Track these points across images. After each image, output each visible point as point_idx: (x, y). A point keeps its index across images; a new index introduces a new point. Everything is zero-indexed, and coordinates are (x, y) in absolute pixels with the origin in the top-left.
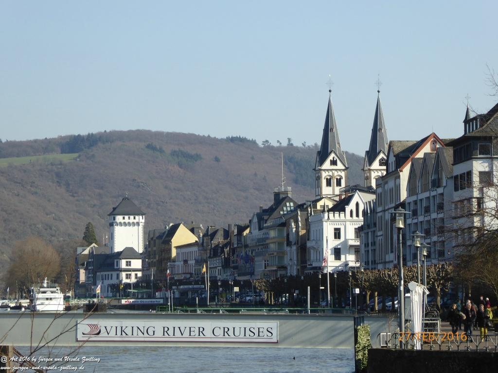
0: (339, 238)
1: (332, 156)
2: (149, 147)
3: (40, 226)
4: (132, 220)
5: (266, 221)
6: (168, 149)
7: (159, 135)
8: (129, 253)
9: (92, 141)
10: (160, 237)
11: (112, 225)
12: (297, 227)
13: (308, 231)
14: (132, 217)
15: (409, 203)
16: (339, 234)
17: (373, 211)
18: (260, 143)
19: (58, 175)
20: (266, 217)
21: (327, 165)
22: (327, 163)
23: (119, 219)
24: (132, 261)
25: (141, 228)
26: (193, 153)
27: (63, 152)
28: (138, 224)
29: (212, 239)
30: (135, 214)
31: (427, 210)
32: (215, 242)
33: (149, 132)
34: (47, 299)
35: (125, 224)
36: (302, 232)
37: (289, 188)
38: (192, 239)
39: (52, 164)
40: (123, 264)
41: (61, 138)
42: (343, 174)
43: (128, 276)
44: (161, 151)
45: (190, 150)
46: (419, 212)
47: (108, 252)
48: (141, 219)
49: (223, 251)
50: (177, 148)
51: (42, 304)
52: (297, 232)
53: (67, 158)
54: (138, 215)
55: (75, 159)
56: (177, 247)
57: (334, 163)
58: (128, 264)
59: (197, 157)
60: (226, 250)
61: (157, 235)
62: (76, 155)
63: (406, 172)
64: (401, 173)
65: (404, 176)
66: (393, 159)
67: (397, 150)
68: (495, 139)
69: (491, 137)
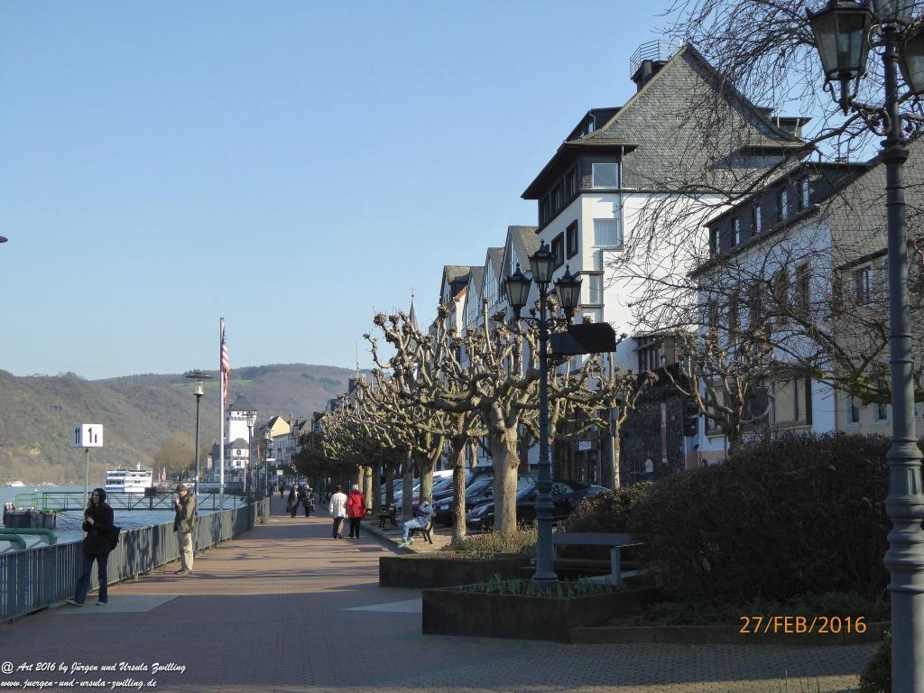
2: (303, 375)
4: (245, 415)
6: (317, 377)
8: (240, 444)
9: (264, 370)
11: (228, 419)
14: (245, 413)
23: (234, 414)
24: (242, 450)
26: (335, 380)
27: (243, 378)
29: (300, 429)
32: (302, 432)
33: (305, 365)
34: (136, 482)
35: (237, 419)
38: (286, 429)
39: (234, 387)
40: (234, 453)
41: (242, 369)
43: (238, 464)
44: (312, 378)
45: (333, 378)
47: (226, 442)
50: (324, 377)
51: (130, 486)
53: (244, 383)
55: (250, 383)
56: (274, 437)
58: (239, 453)
61: (260, 426)
62: (251, 381)
63: (463, 299)
64: (457, 304)
65: (460, 306)
66: (448, 288)
67: (452, 276)
68: (626, 153)
69: (620, 147)
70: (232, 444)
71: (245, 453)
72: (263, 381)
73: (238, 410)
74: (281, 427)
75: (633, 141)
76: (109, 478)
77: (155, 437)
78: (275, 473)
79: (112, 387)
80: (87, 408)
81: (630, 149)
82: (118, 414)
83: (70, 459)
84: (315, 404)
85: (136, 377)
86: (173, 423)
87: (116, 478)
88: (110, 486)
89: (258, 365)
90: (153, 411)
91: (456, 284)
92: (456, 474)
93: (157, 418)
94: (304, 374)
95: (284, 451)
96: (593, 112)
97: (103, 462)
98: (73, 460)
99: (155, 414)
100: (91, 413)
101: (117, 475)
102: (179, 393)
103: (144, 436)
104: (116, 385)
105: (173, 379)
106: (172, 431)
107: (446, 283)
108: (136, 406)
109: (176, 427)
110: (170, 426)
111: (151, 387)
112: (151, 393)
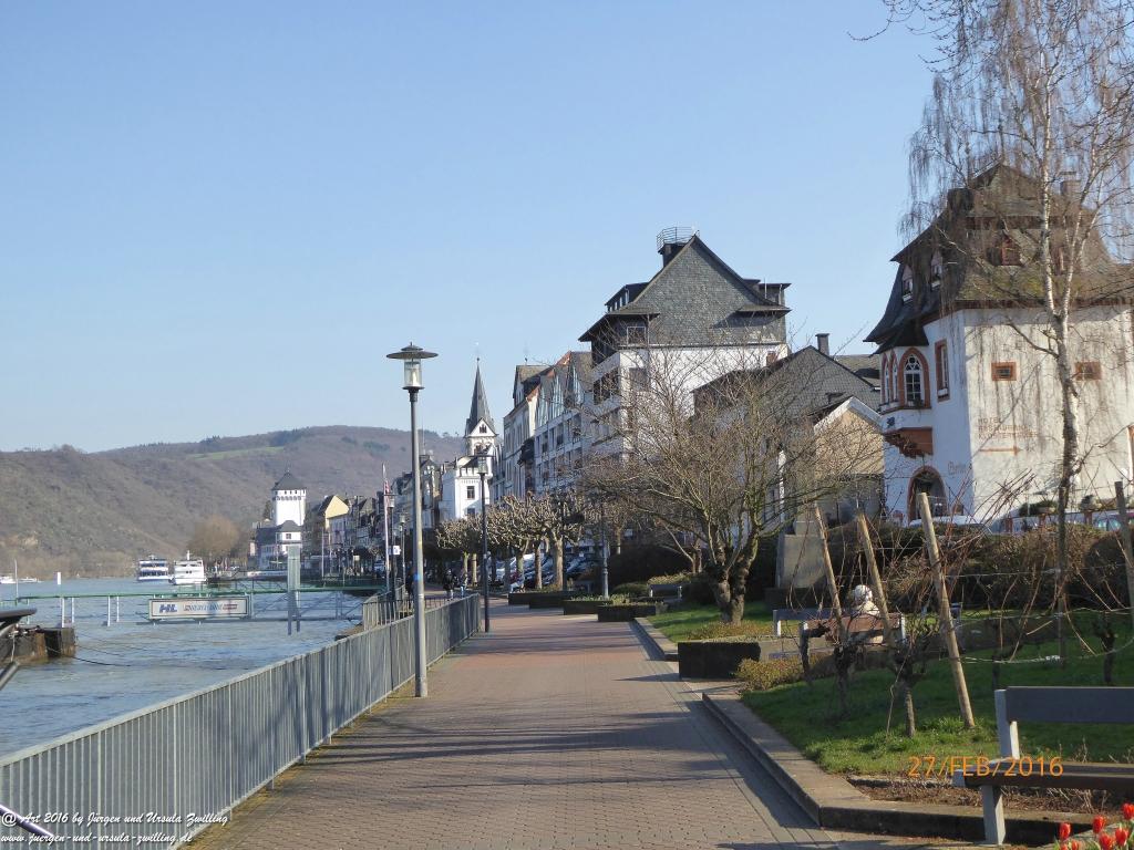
0: (473, 497)
1: (481, 424)
2: (345, 439)
3: (249, 508)
4: (293, 494)
5: (406, 485)
6: (361, 441)
7: (354, 430)
8: (290, 526)
9: (296, 435)
10: (315, 509)
11: (274, 499)
12: (431, 490)
13: (441, 492)
14: (293, 491)
15: (538, 438)
16: (473, 492)
17: (502, 458)
18: (441, 435)
19: (266, 465)
20: (405, 482)
21: (476, 432)
22: (477, 430)
23: (281, 493)
24: (292, 533)
25: (302, 502)
26: (382, 444)
27: (271, 445)
28: (300, 498)
29: (360, 509)
30: (296, 488)
31: (560, 441)
32: (363, 512)
34: (186, 572)
35: (287, 498)
36: (436, 494)
37: (431, 452)
38: (344, 510)
39: (262, 456)
40: (283, 536)
42: (492, 441)
44: (355, 443)
45: (381, 441)
46: (550, 446)
47: (272, 526)
48: (302, 493)
49: (370, 521)
50: (369, 440)
51: (183, 577)
52: (432, 494)
53: (274, 450)
54: (300, 489)
55: (281, 451)
56: (330, 519)
57: (483, 430)
58: (289, 536)
59: (386, 447)
60: (372, 519)
61: (313, 507)
62: (282, 448)
63: (535, 399)
64: (530, 403)
65: (532, 405)
66: (520, 387)
67: (525, 376)
68: (651, 319)
69: (645, 316)
70: (280, 527)
71: (296, 536)
72: (297, 448)
73: (285, 489)
74: (337, 508)
75: (657, 310)
76: (143, 569)
77: (171, 518)
78: (351, 558)
79: (116, 461)
80: (89, 486)
81: (653, 316)
82: (126, 492)
83: (74, 549)
84: (359, 473)
85: (142, 448)
86: (192, 502)
87: (151, 569)
88: (145, 578)
89: (290, 429)
90: (168, 488)
91: (528, 384)
92: (537, 557)
93: (172, 496)
94: (347, 438)
95: (342, 533)
96: (627, 286)
97: (113, 551)
98: (76, 549)
99: (169, 492)
100: (95, 493)
101: (150, 565)
102: (197, 466)
103: (159, 518)
104: (121, 458)
105: (188, 449)
106: (191, 511)
107: (519, 383)
108: (146, 483)
109: (194, 506)
110: (188, 506)
111: (164, 459)
112: (164, 466)
